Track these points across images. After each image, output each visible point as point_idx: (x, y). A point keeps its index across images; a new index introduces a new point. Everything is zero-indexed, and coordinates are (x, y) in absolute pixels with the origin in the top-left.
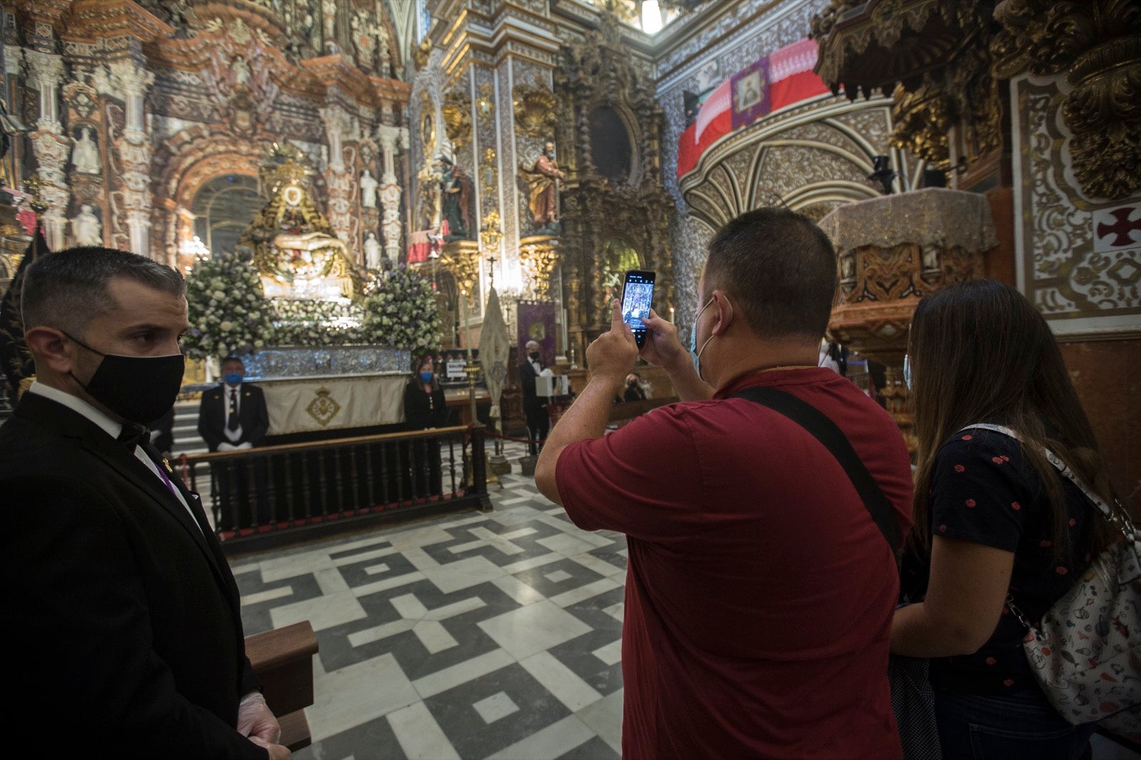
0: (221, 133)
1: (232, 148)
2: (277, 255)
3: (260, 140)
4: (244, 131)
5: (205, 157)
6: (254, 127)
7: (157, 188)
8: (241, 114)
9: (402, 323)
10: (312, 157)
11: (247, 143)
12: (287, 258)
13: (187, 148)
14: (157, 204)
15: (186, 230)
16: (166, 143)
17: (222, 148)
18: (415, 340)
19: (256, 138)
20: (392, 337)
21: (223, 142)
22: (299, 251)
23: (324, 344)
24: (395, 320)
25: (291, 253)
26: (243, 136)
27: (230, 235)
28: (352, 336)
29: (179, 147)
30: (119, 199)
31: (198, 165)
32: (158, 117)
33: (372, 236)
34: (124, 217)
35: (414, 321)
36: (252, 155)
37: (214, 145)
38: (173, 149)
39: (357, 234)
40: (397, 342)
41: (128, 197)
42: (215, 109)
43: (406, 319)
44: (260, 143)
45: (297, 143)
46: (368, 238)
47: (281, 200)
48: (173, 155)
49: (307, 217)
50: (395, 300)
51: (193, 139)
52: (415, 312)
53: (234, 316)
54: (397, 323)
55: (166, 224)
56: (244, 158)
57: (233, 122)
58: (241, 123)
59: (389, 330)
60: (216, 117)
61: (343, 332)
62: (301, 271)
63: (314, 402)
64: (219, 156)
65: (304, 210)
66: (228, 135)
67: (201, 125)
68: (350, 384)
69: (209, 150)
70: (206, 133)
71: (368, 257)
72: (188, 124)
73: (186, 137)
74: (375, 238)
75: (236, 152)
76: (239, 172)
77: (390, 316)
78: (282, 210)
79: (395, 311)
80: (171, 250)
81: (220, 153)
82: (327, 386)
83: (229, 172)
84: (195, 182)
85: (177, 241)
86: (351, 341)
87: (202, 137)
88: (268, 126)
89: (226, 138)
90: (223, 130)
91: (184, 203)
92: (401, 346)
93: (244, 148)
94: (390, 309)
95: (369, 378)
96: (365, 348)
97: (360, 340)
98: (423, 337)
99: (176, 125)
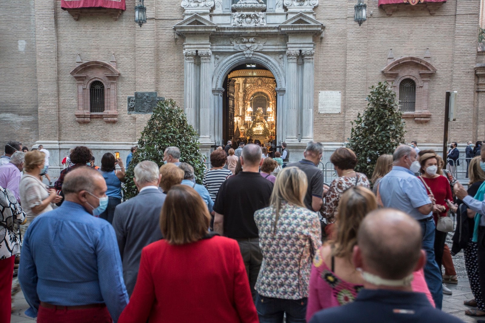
0: (256, 85)
4: (260, 84)
5: (252, 90)
6: (262, 83)
7: (244, 100)
8: (259, 81)
10: (273, 87)
13: (249, 89)
14: (244, 103)
15: (249, 106)
16: (246, 89)
26: (260, 86)
27: (259, 99)
30: (238, 103)
34: (239, 106)
38: (247, 91)
41: (240, 103)
42: (255, 80)
44: (263, 86)
45: (270, 85)
53: (250, 133)
55: (245, 106)
56: (260, 89)
57: (258, 83)
58: (259, 83)
60: (255, 82)
62: (258, 127)
67: (252, 85)
72: (250, 84)
73: (249, 87)
75: (258, 88)
80: (246, 111)
83: (258, 91)
84: (251, 96)
85: (247, 109)
87: (252, 87)
88: (265, 82)
91: (248, 100)
93: (260, 87)
99: (248, 85)
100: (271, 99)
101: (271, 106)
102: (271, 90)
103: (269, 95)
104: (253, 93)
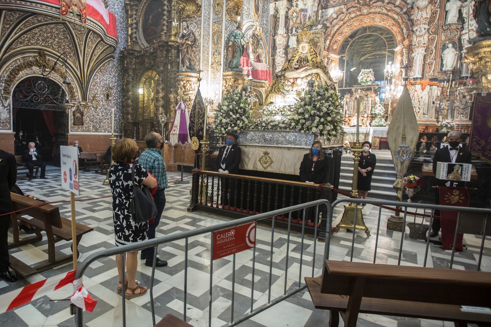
0: (354, 7)
1: (358, 13)
2: (284, 83)
3: (374, 3)
5: (344, 24)
9: (305, 119)
11: (366, 7)
12: (289, 83)
13: (335, 21)
15: (333, 65)
16: (325, 22)
17: (353, 15)
18: (311, 128)
19: (371, 3)
20: (299, 127)
21: (353, 12)
22: (296, 78)
23: (268, 129)
24: (300, 117)
25: (292, 81)
26: (364, 4)
28: (281, 125)
29: (331, 23)
31: (341, 28)
32: (323, 10)
33: (450, 45)
35: (312, 117)
36: (370, 13)
37: (349, 15)
38: (328, 25)
39: (436, 47)
40: (300, 130)
43: (307, 116)
44: (374, 5)
46: (448, 47)
47: (298, 52)
48: (328, 27)
49: (310, 58)
50: (305, 105)
51: (337, 17)
52: (313, 112)
53: (228, 117)
54: (302, 119)
56: (367, 16)
59: (297, 122)
61: (277, 123)
63: (262, 158)
64: (352, 20)
65: (309, 55)
66: (356, 7)
67: (342, 7)
68: (280, 150)
69: (347, 18)
70: (344, 10)
71: (444, 63)
72: (337, 8)
73: (335, 16)
74: (454, 46)
75: (361, 15)
76: (365, 25)
77: (299, 114)
78: (297, 57)
79: (302, 111)
81: (352, 18)
82: (269, 150)
83: (360, 27)
84: (340, 39)
86: (281, 128)
87: (343, 13)
89: (355, 9)
90: (354, 5)
91: (334, 51)
92: (303, 131)
93: (365, 11)
94: (300, 111)
95: (289, 148)
96: (289, 132)
97: (285, 128)
98: (317, 127)
99: (331, 11)
100: (399, 38)
101: (399, 58)
102: (402, 9)
103: (395, 30)
104: (347, 31)
